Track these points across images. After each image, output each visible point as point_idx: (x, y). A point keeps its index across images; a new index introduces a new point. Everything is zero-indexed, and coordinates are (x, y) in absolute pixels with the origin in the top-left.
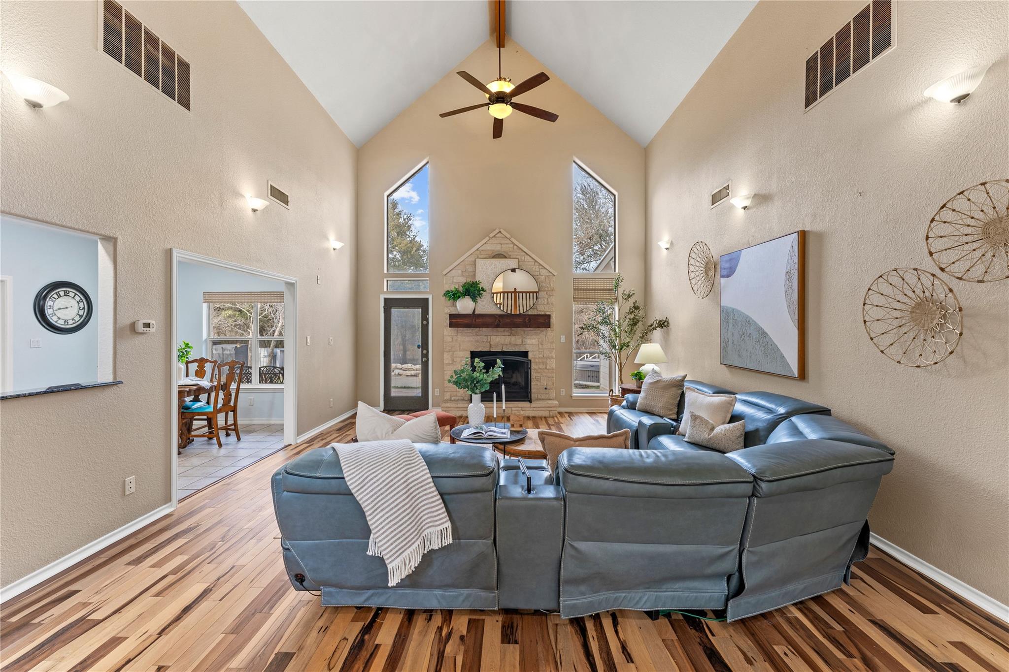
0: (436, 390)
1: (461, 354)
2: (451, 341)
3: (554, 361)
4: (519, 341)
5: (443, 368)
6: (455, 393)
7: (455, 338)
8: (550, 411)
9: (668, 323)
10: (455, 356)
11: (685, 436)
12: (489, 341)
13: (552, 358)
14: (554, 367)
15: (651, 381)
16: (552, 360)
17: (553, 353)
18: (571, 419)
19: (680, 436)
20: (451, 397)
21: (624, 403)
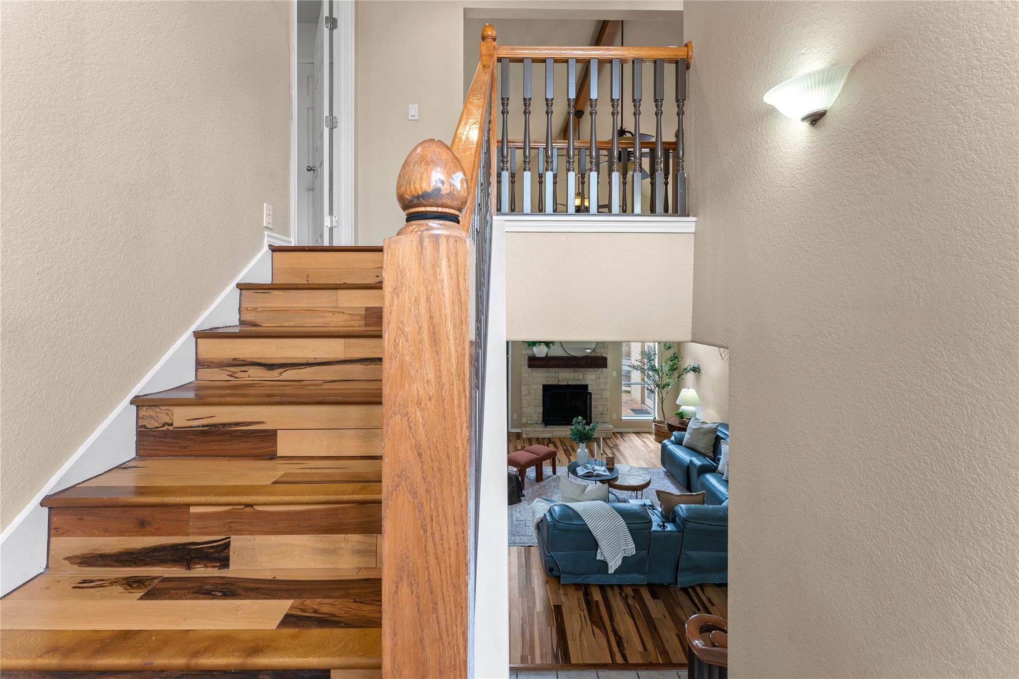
0: (514, 414)
1: (536, 387)
2: (527, 376)
3: (608, 392)
4: (581, 377)
5: (521, 398)
6: (530, 418)
7: (530, 374)
8: (607, 433)
9: (699, 370)
10: (530, 388)
11: (723, 475)
12: (557, 376)
13: (607, 390)
14: (608, 397)
15: (694, 427)
16: (607, 391)
17: (607, 386)
18: (624, 440)
19: (719, 474)
20: (527, 421)
21: (673, 438)
